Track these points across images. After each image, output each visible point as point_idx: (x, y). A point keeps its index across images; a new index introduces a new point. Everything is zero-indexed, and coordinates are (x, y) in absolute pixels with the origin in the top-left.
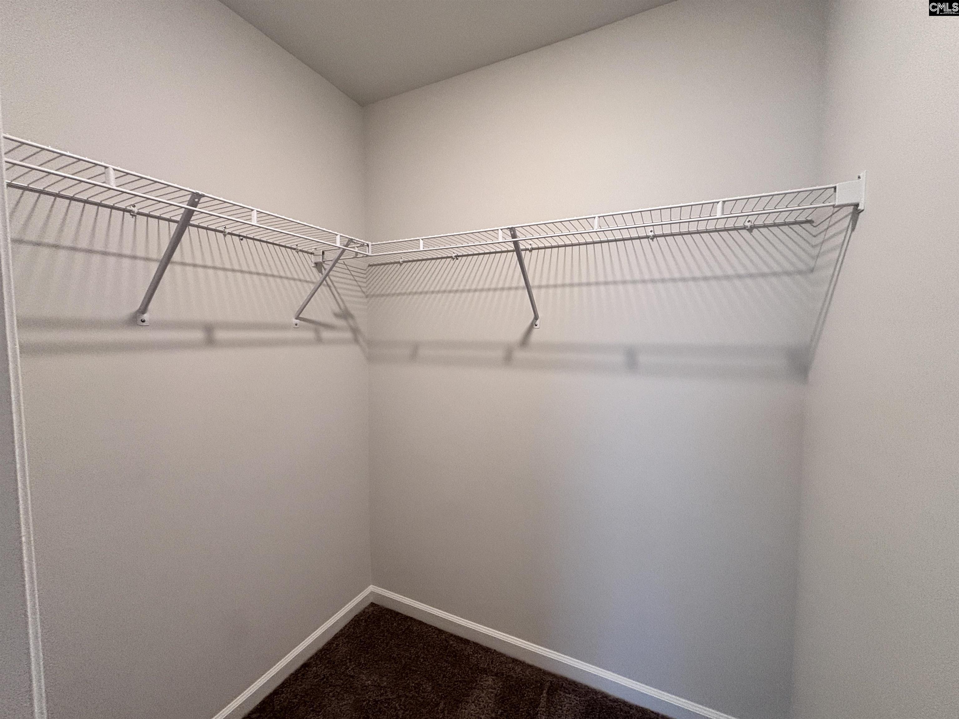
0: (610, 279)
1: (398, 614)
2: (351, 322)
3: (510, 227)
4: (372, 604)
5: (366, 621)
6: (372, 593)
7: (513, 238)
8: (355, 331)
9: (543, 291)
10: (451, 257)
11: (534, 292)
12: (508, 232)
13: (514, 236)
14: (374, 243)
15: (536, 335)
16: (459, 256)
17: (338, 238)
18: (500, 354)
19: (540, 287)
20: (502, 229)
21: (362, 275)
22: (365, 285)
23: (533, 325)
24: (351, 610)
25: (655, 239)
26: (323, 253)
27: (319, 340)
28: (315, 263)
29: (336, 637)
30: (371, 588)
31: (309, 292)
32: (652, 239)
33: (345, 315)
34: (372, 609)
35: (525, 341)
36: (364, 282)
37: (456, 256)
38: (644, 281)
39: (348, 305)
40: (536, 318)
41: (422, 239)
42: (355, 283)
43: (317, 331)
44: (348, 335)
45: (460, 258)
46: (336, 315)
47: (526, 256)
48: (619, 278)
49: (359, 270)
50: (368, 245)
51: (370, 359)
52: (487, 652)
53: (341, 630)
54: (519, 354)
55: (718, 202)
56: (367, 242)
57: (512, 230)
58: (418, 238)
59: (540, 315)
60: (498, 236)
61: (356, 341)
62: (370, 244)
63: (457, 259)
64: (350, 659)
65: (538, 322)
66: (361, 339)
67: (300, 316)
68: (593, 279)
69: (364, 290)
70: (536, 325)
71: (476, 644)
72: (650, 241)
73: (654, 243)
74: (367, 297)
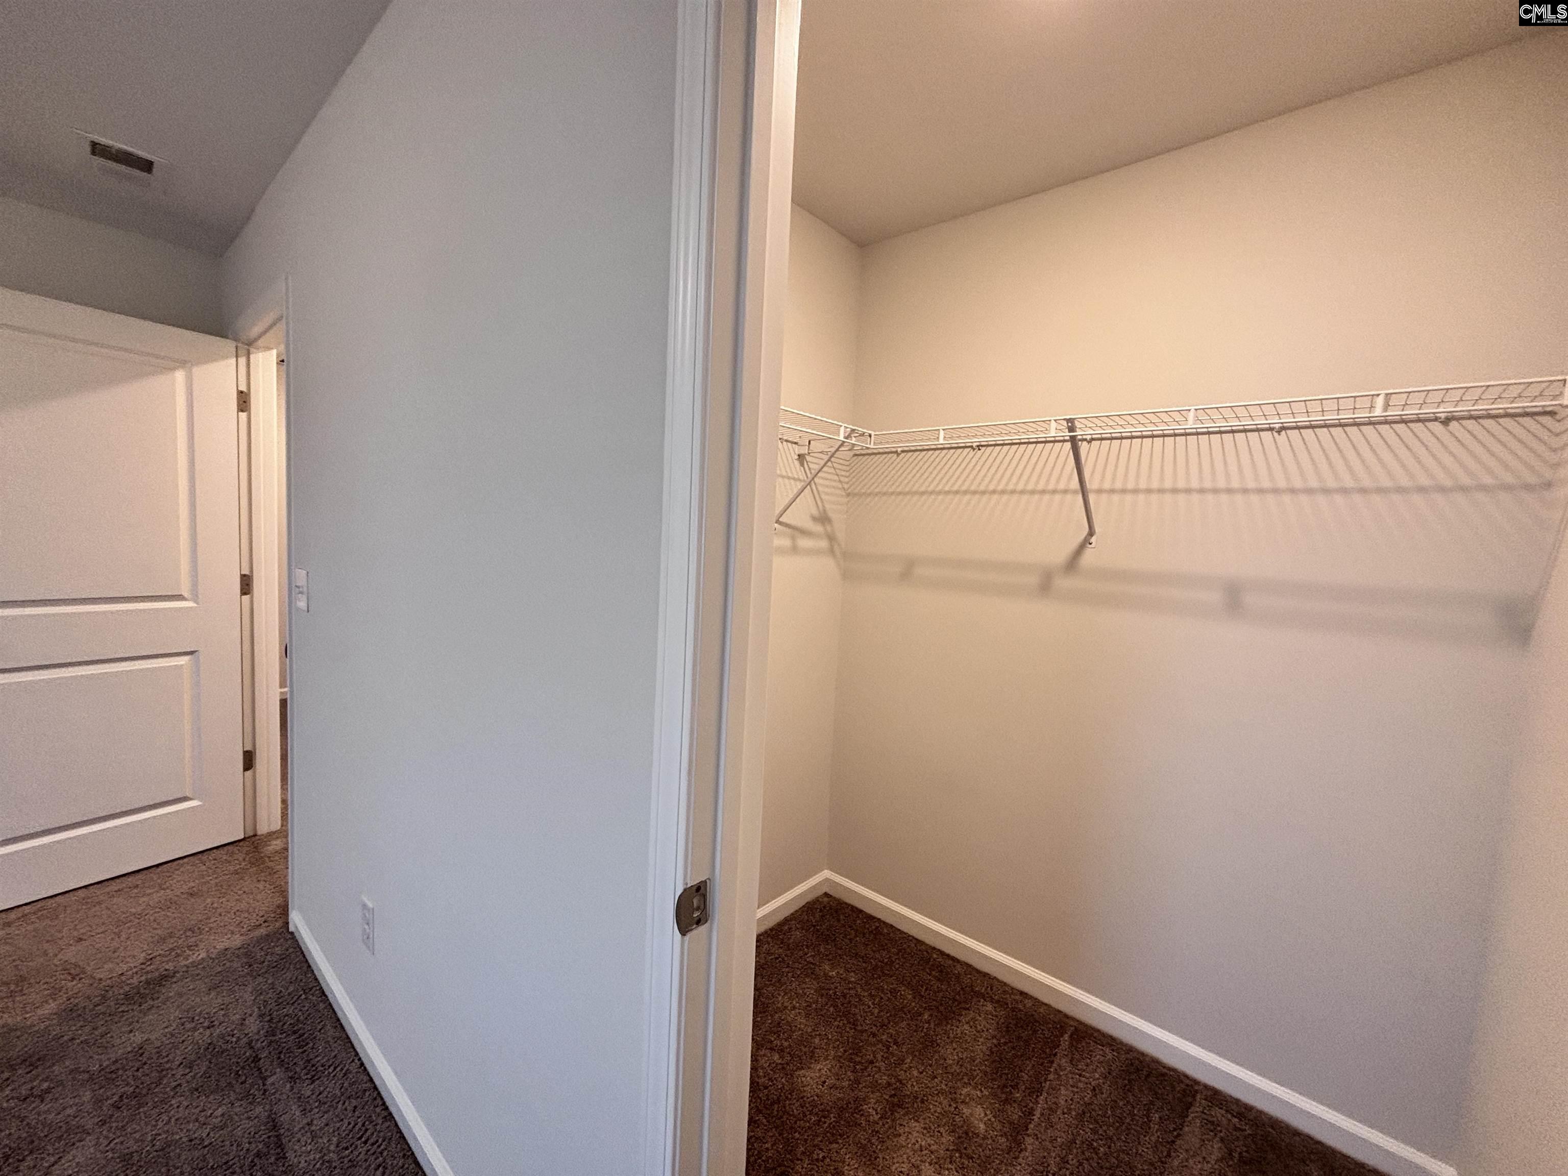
0: (1208, 484)
1: (861, 911)
2: (829, 528)
3: (1068, 417)
4: (826, 894)
5: (821, 911)
6: (827, 880)
7: (1070, 432)
8: (831, 538)
9: (1104, 497)
10: (971, 447)
11: (1092, 498)
12: (1065, 423)
13: (1071, 429)
14: (877, 433)
15: (1089, 557)
16: (982, 446)
17: (842, 429)
18: (1033, 580)
19: (1099, 491)
20: (1055, 420)
21: (844, 468)
22: (847, 480)
23: (1086, 542)
24: (801, 896)
25: (1283, 432)
26: (809, 442)
27: (795, 550)
28: (799, 455)
29: (786, 920)
30: (826, 874)
31: (795, 491)
32: (1279, 432)
33: (823, 519)
34: (826, 899)
35: (1073, 563)
36: (847, 477)
37: (978, 446)
38: (1260, 491)
39: (827, 506)
40: (1091, 533)
41: (943, 430)
42: (836, 478)
43: (793, 538)
44: (824, 544)
45: (983, 449)
46: (814, 519)
47: (1084, 447)
48: (1221, 484)
49: (841, 461)
50: (870, 436)
51: (847, 575)
52: (984, 976)
53: (792, 914)
54: (1063, 583)
55: (1378, 395)
56: (870, 432)
57: (1068, 420)
58: (937, 428)
59: (1097, 529)
60: (1050, 427)
61: (832, 551)
62: (873, 433)
63: (979, 449)
64: (807, 945)
65: (1093, 540)
66: (836, 548)
67: (780, 520)
68: (1181, 484)
69: (846, 486)
70: (1090, 544)
71: (969, 966)
72: (1276, 434)
73: (1282, 438)
74: (848, 495)
